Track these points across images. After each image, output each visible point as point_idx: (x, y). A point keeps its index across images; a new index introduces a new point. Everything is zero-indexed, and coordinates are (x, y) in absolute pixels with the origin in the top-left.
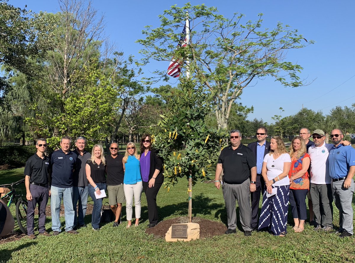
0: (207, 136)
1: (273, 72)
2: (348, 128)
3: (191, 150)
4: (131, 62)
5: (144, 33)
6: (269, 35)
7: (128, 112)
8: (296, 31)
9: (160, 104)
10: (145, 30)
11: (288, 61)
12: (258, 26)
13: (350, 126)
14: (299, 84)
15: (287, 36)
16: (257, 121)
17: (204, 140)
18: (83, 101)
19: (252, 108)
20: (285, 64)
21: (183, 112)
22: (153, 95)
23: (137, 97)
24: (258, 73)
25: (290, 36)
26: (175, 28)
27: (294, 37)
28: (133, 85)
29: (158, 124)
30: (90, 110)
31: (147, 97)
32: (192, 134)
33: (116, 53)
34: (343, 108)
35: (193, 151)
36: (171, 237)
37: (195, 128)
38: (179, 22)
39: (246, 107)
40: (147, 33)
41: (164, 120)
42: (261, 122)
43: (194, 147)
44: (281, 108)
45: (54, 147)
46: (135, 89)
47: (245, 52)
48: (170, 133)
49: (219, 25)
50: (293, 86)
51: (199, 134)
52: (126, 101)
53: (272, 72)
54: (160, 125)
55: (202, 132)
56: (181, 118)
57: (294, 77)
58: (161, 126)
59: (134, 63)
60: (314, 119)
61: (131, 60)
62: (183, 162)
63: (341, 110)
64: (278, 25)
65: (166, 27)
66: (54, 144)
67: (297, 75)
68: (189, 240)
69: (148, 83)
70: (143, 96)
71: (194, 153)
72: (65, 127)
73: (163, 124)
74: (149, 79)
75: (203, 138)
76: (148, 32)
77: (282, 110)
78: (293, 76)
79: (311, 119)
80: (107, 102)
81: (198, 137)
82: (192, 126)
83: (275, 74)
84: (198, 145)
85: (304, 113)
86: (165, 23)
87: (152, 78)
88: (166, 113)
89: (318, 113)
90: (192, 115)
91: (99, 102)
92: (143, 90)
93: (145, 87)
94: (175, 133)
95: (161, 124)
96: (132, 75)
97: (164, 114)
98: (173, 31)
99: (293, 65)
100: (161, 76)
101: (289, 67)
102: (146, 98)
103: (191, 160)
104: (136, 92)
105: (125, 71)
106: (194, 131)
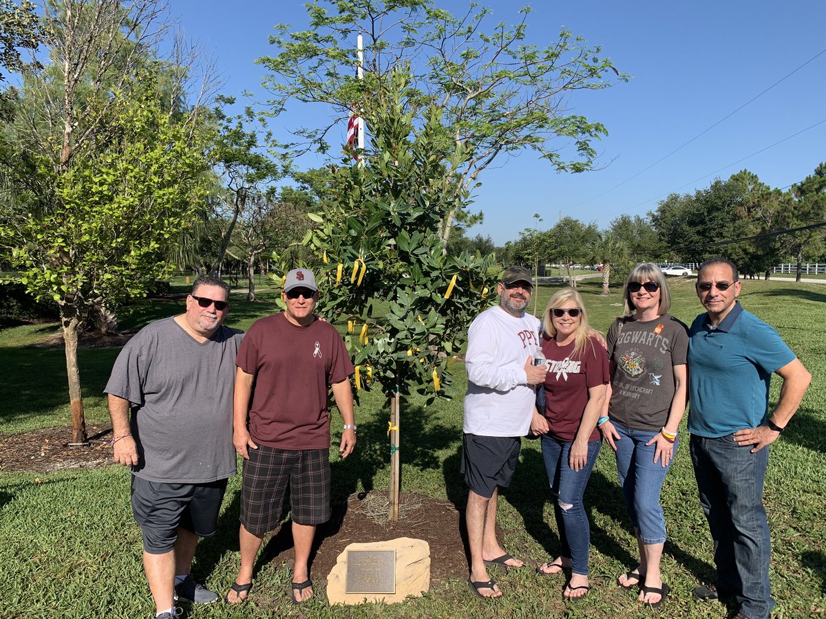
0: (450, 278)
1: (537, 140)
2: (641, 254)
3: (402, 319)
4: (251, 117)
5: (273, 42)
6: (541, 56)
7: (245, 217)
8: (598, 50)
9: (309, 204)
10: (276, 36)
11: (578, 115)
12: (519, 36)
13: (644, 250)
14: (585, 167)
15: (579, 60)
16: (481, 240)
17: (442, 291)
18: (110, 179)
19: (481, 214)
20: (573, 120)
21: (376, 207)
22: (295, 186)
23: (263, 186)
24: (507, 141)
25: (584, 61)
26: (342, 35)
27: (592, 64)
28: (255, 162)
29: (305, 242)
30: (128, 202)
31: (283, 188)
32: (404, 272)
33: (221, 98)
34: (633, 219)
35: (408, 322)
36: (344, 590)
37: (414, 254)
38: (349, 20)
39: (468, 213)
40: (279, 43)
41: (322, 230)
42: (488, 241)
43: (413, 310)
44: (537, 216)
45: (38, 294)
46: (258, 170)
47: (487, 94)
48: (340, 267)
49: (435, 33)
50: (573, 171)
51: (427, 274)
52: (242, 196)
53: (534, 142)
54: (308, 245)
55: (436, 266)
56: (372, 225)
57: (585, 149)
58: (312, 247)
59: (256, 118)
60: (584, 236)
61: (250, 113)
62: (378, 353)
63: (629, 222)
64: (562, 35)
65: (323, 31)
66: (37, 288)
67: (591, 145)
68: (399, 598)
69: (284, 156)
70: (273, 184)
71: (414, 330)
72: (64, 244)
73: (317, 242)
74: (286, 147)
75: (441, 283)
76: (281, 40)
77: (539, 219)
78: (583, 147)
79: (578, 236)
80: (175, 182)
81: (423, 280)
82: (406, 248)
83: (538, 145)
84: (422, 305)
85: (568, 226)
86: (320, 19)
87: (292, 144)
88: (326, 210)
89: (590, 227)
90: (403, 217)
91: (154, 182)
92: (275, 173)
93: (279, 166)
94: (360, 266)
95: (311, 241)
96: (251, 143)
97: (322, 213)
98: (336, 42)
99: (590, 124)
100: (311, 140)
101: (581, 127)
102: (281, 191)
103: (405, 348)
104: (262, 177)
105: (238, 136)
106: (412, 264)
